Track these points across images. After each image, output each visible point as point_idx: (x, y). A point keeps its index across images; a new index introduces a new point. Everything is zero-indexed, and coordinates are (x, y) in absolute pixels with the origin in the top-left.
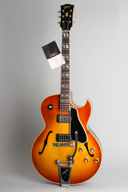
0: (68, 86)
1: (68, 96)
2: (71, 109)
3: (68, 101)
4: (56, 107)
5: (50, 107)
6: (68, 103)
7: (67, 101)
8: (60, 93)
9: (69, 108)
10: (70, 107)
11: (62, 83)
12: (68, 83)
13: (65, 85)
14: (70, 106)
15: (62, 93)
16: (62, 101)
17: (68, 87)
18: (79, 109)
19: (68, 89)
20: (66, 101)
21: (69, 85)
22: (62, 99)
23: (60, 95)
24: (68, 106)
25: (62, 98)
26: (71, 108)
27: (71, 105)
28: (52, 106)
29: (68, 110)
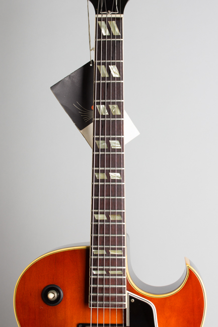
0: (117, 218)
1: (120, 252)
2: (131, 303)
3: (120, 272)
4: (72, 293)
5: (51, 296)
6: (121, 282)
7: (117, 272)
8: (89, 244)
9: (122, 299)
10: (127, 294)
11: (96, 205)
12: (120, 204)
13: (108, 215)
14: (127, 292)
15: (96, 244)
16: (96, 272)
17: (120, 221)
18: (159, 302)
19: (121, 229)
20: (111, 272)
21: (122, 215)
22: (95, 264)
23: (87, 251)
24: (121, 291)
25: (96, 260)
26: (131, 298)
27: (130, 289)
28: (58, 291)
29: (121, 306)
